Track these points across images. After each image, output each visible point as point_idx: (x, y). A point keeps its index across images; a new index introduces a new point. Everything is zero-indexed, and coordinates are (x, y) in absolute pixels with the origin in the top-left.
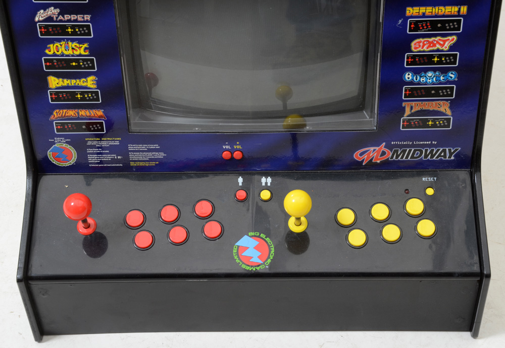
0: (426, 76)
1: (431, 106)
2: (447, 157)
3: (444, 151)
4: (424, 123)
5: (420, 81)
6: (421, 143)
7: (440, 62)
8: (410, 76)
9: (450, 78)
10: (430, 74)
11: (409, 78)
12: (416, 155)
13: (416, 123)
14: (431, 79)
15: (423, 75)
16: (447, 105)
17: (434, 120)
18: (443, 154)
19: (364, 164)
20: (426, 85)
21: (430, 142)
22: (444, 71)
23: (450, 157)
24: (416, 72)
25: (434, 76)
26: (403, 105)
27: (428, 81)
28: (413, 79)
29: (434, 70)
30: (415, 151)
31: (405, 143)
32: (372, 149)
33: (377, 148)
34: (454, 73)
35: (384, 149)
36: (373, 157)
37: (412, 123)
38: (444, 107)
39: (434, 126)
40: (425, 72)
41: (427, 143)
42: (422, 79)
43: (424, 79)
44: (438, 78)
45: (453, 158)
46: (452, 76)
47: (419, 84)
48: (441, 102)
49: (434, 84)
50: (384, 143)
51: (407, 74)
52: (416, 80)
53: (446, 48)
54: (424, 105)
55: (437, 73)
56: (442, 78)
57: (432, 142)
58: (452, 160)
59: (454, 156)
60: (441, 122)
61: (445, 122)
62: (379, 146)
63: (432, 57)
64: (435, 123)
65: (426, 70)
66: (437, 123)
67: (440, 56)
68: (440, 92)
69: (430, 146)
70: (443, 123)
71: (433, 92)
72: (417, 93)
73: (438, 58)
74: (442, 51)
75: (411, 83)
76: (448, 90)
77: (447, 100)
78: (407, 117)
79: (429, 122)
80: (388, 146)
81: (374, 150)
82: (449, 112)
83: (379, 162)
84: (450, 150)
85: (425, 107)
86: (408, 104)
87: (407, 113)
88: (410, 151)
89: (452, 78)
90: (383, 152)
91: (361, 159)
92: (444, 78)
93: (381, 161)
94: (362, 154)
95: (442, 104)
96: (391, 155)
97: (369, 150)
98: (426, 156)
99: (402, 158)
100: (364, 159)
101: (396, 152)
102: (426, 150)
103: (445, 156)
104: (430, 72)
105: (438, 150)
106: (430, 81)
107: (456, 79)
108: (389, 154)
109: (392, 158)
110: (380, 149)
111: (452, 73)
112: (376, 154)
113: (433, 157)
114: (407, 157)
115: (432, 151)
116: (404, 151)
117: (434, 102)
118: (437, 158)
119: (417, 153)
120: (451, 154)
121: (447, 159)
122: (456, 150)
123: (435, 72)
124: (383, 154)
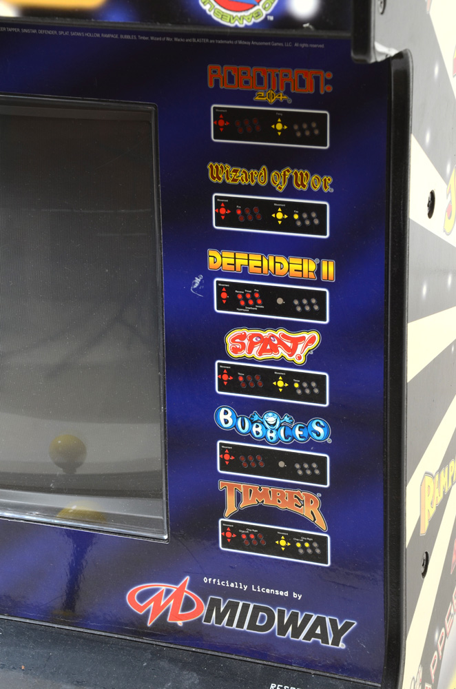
0: (262, 423)
1: (281, 498)
2: (330, 642)
3: (321, 622)
4: (268, 541)
5: (251, 432)
6: (268, 591)
7: (289, 392)
8: (228, 417)
9: (315, 435)
10: (271, 418)
11: (226, 422)
12: (262, 621)
13: (252, 536)
14: (274, 432)
15: (256, 418)
16: (316, 502)
17: (290, 537)
18: (318, 631)
19: (149, 624)
20: (263, 443)
21: (287, 594)
22: (303, 416)
23: (336, 642)
24: (242, 409)
25: (280, 426)
26: (221, 488)
27: (269, 435)
28: (236, 426)
29: (280, 410)
30: (256, 610)
31: (232, 585)
32: (163, 587)
33: (174, 588)
34: (322, 423)
35: (187, 593)
37: (244, 537)
38: (311, 509)
39: (292, 551)
40: (261, 414)
41: (281, 593)
42: (254, 429)
43: (259, 429)
44: (289, 432)
45: (342, 646)
46: (319, 430)
47: (249, 438)
48: (303, 494)
49: (281, 445)
50: (187, 578)
51: (223, 410)
52: (243, 428)
53: (300, 358)
54: (264, 494)
55: (286, 419)
56: (297, 433)
57: (291, 594)
58: (340, 650)
59: (345, 641)
60: (307, 545)
61: (315, 545)
62: (176, 583)
63: (272, 376)
64: (294, 543)
65: (263, 408)
66: (299, 545)
67: (289, 377)
68: (297, 466)
69: (289, 602)
70: (311, 547)
71: (282, 464)
72: (248, 462)
73: (284, 381)
74: (292, 365)
75: (232, 434)
76: (314, 465)
77: (315, 490)
78: (231, 518)
79: (280, 539)
80: (195, 586)
81: (168, 592)
82: (321, 522)
83: (180, 623)
84: (333, 623)
85: (267, 499)
86: (231, 488)
87: (231, 508)
88: (246, 607)
89: (318, 435)
90: (187, 599)
91: (141, 609)
92: (301, 433)
93: (184, 623)
94: (143, 596)
95: (304, 498)
96: (205, 611)
97: (157, 590)
98: (283, 629)
99: (230, 622)
100: (148, 612)
101: (215, 604)
102: (281, 614)
103: (324, 636)
104: (270, 414)
105: (307, 619)
106: (273, 435)
107: (329, 441)
108: (201, 609)
109: (208, 618)
110: (181, 590)
111: (318, 424)
112: (172, 602)
113: (297, 633)
114: (241, 624)
115: (294, 617)
116: (233, 607)
117: (286, 491)
118: (307, 637)
119: (263, 617)
120: (337, 634)
121: (330, 645)
122: (347, 625)
123: (281, 415)
124: (188, 605)
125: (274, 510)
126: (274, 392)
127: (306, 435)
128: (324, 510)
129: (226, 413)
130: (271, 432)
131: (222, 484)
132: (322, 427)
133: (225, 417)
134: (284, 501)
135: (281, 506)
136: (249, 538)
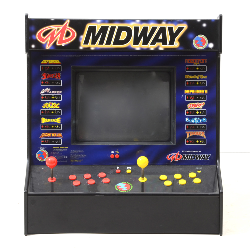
1: (197, 133)
3: (204, 155)
4: (195, 142)
5: (192, 122)
6: (194, 151)
7: (199, 114)
8: (188, 120)
10: (196, 119)
11: (187, 120)
12: (193, 158)
13: (192, 141)
15: (193, 119)
17: (199, 140)
18: (204, 157)
19: (171, 162)
20: (194, 124)
22: (201, 118)
23: (207, 159)
24: (190, 118)
26: (186, 133)
27: (195, 122)
28: (189, 121)
29: (197, 117)
30: (192, 155)
31: (188, 151)
32: (174, 154)
33: (176, 154)
35: (179, 154)
37: (190, 142)
38: (203, 135)
39: (199, 143)
40: (194, 118)
41: (197, 151)
42: (193, 121)
44: (199, 121)
45: (208, 159)
46: (205, 120)
47: (192, 123)
48: (201, 132)
49: (197, 124)
50: (179, 151)
53: (201, 107)
54: (194, 133)
55: (199, 119)
56: (201, 121)
57: (199, 151)
58: (208, 160)
59: (209, 158)
60: (202, 141)
61: (204, 141)
63: (196, 111)
64: (200, 141)
65: (194, 117)
66: (200, 142)
67: (199, 111)
68: (200, 127)
69: (199, 153)
71: (198, 127)
72: (191, 127)
74: (200, 109)
75: (189, 123)
76: (204, 126)
77: (204, 131)
78: (188, 138)
79: (197, 141)
81: (175, 155)
82: (205, 137)
83: (177, 161)
84: (207, 155)
85: (195, 134)
86: (188, 133)
87: (188, 136)
88: (190, 155)
89: (204, 121)
91: (169, 159)
97: (173, 155)
98: (197, 158)
99: (187, 159)
100: (171, 160)
101: (184, 156)
102: (197, 155)
105: (202, 155)
106: (196, 122)
107: (206, 122)
108: (182, 157)
109: (183, 159)
110: (178, 154)
111: (204, 119)
112: (176, 157)
114: (189, 159)
115: (199, 156)
116: (188, 156)
119: (193, 157)
120: (207, 157)
121: (206, 160)
122: (209, 155)
123: (198, 118)
124: (179, 157)
125: (196, 136)
126: (196, 114)
128: (205, 134)
129: (187, 119)
131: (186, 132)
135: (197, 135)
136: (191, 142)
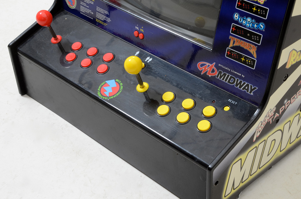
0: (246, 21)
1: (246, 45)
2: (249, 92)
3: (248, 85)
4: (239, 57)
5: (242, 23)
6: (235, 72)
7: (256, 12)
8: (237, 16)
9: (260, 28)
10: (249, 19)
11: (236, 18)
12: (232, 81)
13: (235, 55)
14: (249, 24)
15: (245, 18)
16: (255, 49)
17: (245, 58)
18: (246, 88)
19: (202, 74)
20: (245, 27)
21: (240, 75)
22: (258, 21)
23: (250, 92)
24: (242, 15)
25: (251, 23)
26: (230, 38)
27: (247, 25)
28: (238, 20)
29: (252, 17)
30: (231, 77)
31: (226, 68)
32: (208, 64)
33: (210, 65)
34: (263, 24)
35: (214, 67)
36: (207, 71)
37: (233, 55)
38: (253, 51)
39: (245, 62)
40: (247, 17)
41: (239, 74)
42: (243, 22)
43: (245, 22)
44: (253, 25)
45: (252, 94)
46: (262, 26)
47: (241, 25)
48: (252, 45)
49: (250, 29)
50: (215, 63)
51: (236, 14)
52: (240, 21)
53: (262, 2)
54: (241, 43)
55: (253, 21)
56: (255, 26)
57: (241, 75)
58: (251, 95)
59: (253, 93)
60: (249, 61)
61: (252, 62)
62: (211, 64)
63: (252, 6)
64: (246, 60)
65: (248, 16)
66: (247, 61)
67: (257, 8)
68: (253, 36)
69: (240, 77)
70: (251, 62)
71: (248, 35)
72: (239, 32)
73: (256, 8)
74: (259, 4)
75: (237, 22)
76: (258, 37)
77: (256, 45)
78: (231, 48)
79: (242, 58)
80: (216, 66)
81: (209, 66)
82: (255, 55)
83: (210, 76)
84: (251, 86)
85: (242, 45)
86: (233, 38)
87: (231, 45)
88: (228, 76)
89: (261, 28)
90: (213, 69)
91: (201, 69)
92: (256, 26)
93: (211, 76)
94: (202, 65)
95: (252, 47)
96: (217, 74)
97: (206, 64)
98: (237, 85)
99: (223, 79)
100: (202, 70)
101: (220, 73)
102: (238, 80)
103: (248, 90)
104: (249, 18)
105: (244, 83)
106: (248, 25)
107: (264, 30)
108: (216, 73)
109: (218, 76)
110: (212, 66)
111: (262, 24)
112: (209, 69)
113: (240, 87)
114: (226, 80)
115: (241, 82)
116: (225, 75)
117: (248, 43)
118: (243, 89)
119: (232, 80)
120: (252, 90)
121: (249, 93)
122: (255, 88)
123: (252, 19)
124: (213, 71)
125: (243, 48)
126: (252, 11)
127: (258, 27)
128: (257, 52)
129: (237, 15)
130: (248, 24)
131: (230, 37)
132: (263, 25)
133: (236, 16)
134: (246, 46)
135: (245, 48)
136: (234, 55)
